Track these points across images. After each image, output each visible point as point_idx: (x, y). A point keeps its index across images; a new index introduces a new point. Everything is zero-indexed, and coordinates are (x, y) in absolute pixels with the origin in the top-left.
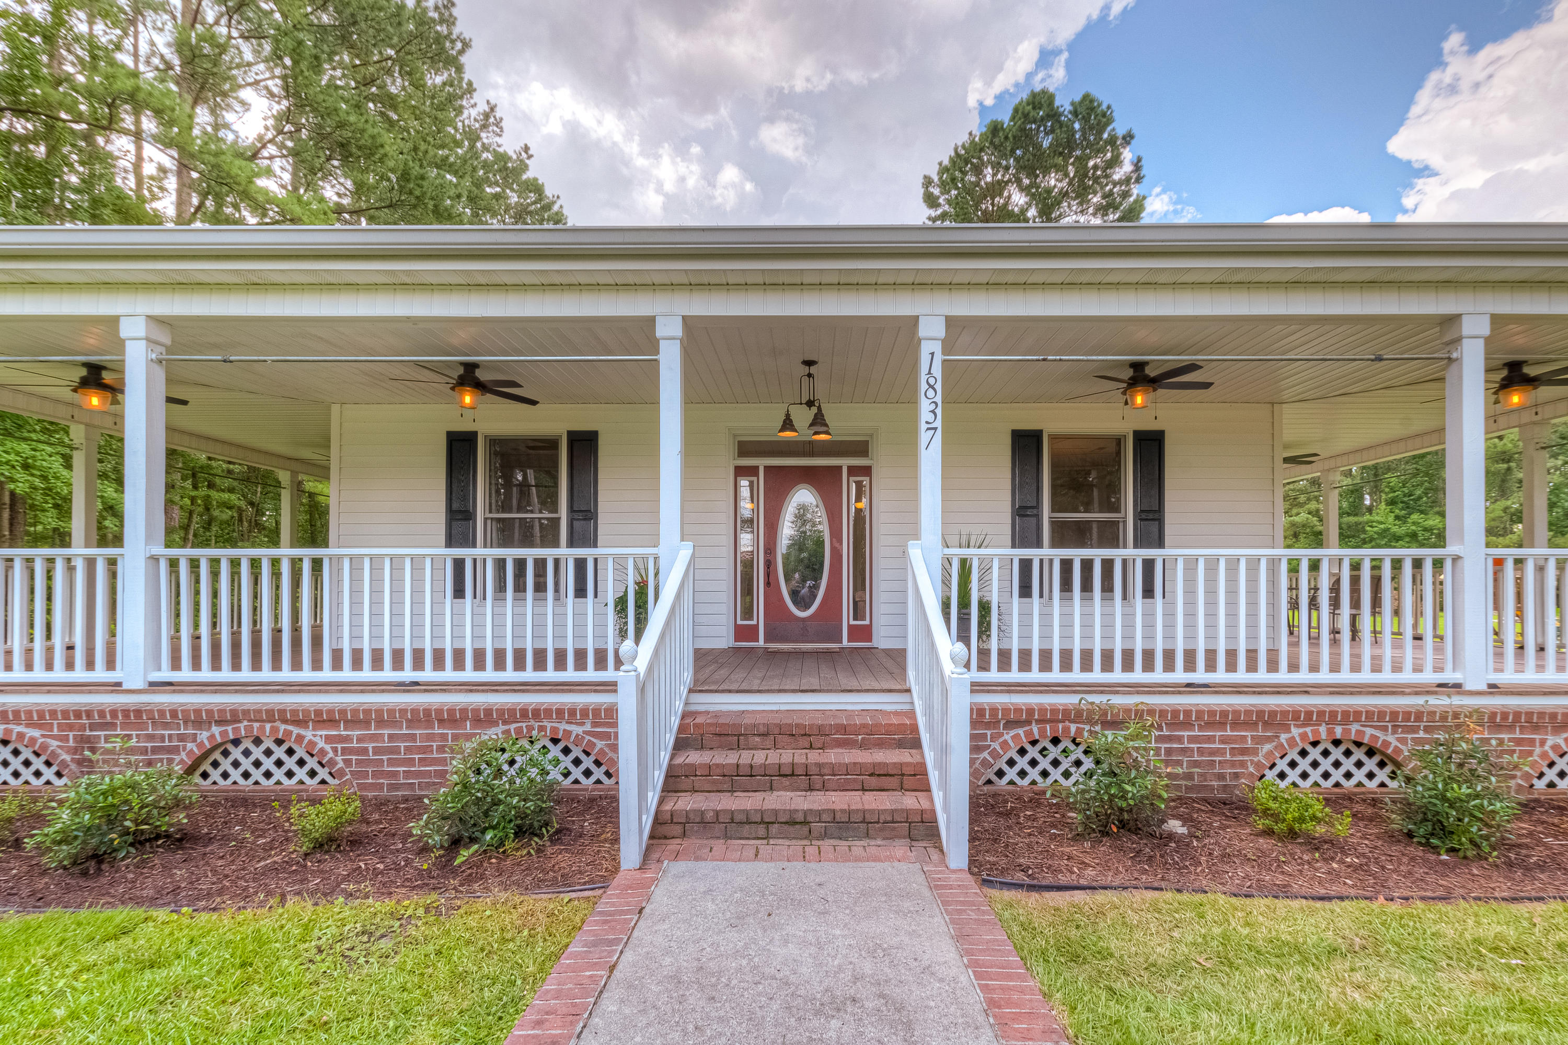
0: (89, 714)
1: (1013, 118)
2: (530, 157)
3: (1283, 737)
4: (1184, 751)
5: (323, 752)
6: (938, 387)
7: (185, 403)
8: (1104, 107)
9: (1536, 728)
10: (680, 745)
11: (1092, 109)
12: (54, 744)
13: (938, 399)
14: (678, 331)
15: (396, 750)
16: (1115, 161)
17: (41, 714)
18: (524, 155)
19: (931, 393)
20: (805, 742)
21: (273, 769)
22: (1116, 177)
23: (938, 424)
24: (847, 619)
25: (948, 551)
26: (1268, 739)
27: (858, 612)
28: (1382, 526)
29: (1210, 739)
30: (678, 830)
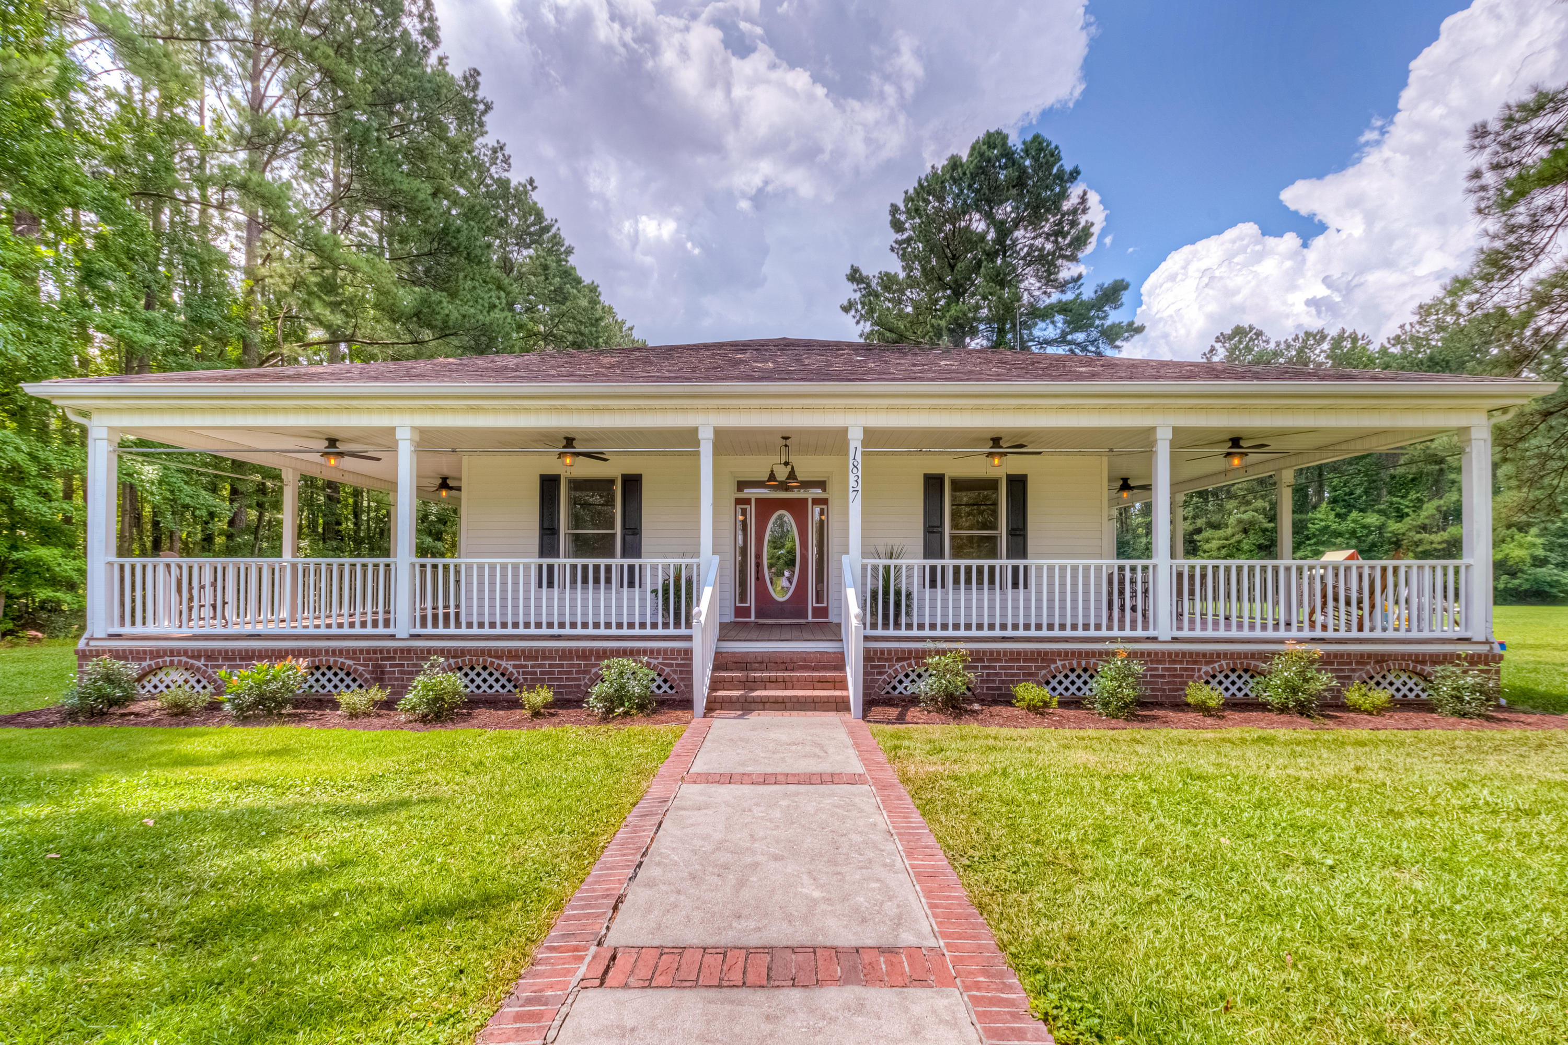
0: (381, 652)
1: (971, 155)
2: (534, 188)
3: (1053, 666)
4: (997, 674)
5: (512, 673)
6: (859, 467)
7: (378, 459)
8: (1053, 146)
9: (1195, 662)
10: (716, 668)
11: (1041, 150)
12: (361, 668)
13: (859, 474)
14: (711, 436)
15: (552, 673)
16: (1063, 195)
17: (354, 652)
18: (529, 187)
19: (855, 470)
20: (783, 666)
21: (481, 684)
22: (1065, 208)
23: (859, 488)
24: (811, 602)
25: (865, 561)
26: (1044, 668)
27: (819, 598)
28: (1323, 524)
29: (1011, 668)
30: (718, 705)
